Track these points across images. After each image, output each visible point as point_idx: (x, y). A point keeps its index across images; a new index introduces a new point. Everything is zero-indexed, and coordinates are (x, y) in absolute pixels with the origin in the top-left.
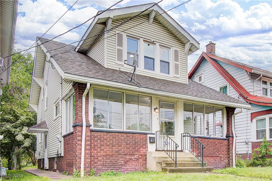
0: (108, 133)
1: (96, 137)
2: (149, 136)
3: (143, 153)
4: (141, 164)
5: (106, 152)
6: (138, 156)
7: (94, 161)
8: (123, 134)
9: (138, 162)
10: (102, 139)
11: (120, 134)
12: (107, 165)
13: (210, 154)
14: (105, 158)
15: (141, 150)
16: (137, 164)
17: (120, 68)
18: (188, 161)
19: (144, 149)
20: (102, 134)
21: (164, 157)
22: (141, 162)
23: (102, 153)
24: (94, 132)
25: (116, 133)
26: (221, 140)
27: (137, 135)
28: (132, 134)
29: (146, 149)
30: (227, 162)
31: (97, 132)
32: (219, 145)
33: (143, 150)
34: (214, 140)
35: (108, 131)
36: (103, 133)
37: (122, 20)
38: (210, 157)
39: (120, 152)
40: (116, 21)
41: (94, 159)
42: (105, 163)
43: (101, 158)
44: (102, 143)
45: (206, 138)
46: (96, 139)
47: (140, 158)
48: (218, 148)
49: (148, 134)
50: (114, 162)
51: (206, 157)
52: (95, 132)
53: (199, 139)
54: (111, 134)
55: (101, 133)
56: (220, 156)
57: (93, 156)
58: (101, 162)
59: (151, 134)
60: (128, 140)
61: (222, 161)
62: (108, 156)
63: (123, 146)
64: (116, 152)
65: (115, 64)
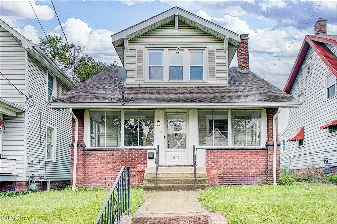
0: (102, 151)
1: (90, 156)
2: (148, 151)
3: (141, 169)
4: (138, 181)
5: (100, 170)
6: (135, 173)
7: (88, 178)
8: (118, 151)
9: (136, 179)
10: (96, 157)
11: (115, 151)
12: (102, 181)
13: (236, 168)
14: (99, 175)
15: (139, 167)
16: (135, 181)
17: (140, 85)
18: (187, 177)
19: (142, 165)
20: (96, 153)
21: (153, 174)
22: (138, 179)
23: (96, 170)
24: (88, 152)
25: (110, 151)
26: (255, 150)
27: (133, 151)
28: (128, 151)
29: (144, 165)
30: (264, 177)
31: (91, 151)
32: (250, 157)
33: (141, 167)
34: (243, 150)
35: (101, 149)
36: (97, 151)
37: (142, 36)
38: (237, 172)
39: (115, 169)
40: (136, 39)
41: (88, 176)
42: (99, 179)
43: (95, 175)
44: (96, 161)
45: (229, 150)
46: (90, 157)
47: (138, 175)
48: (249, 160)
49: (147, 149)
50: (109, 179)
51: (229, 172)
52: (90, 152)
53: (218, 150)
54: (105, 152)
55: (95, 151)
56: (252, 170)
57: (87, 174)
58: (95, 179)
59: (151, 149)
60: (123, 157)
61: (257, 176)
62: (103, 173)
63: (118, 163)
64: (110, 169)
65: (135, 81)
